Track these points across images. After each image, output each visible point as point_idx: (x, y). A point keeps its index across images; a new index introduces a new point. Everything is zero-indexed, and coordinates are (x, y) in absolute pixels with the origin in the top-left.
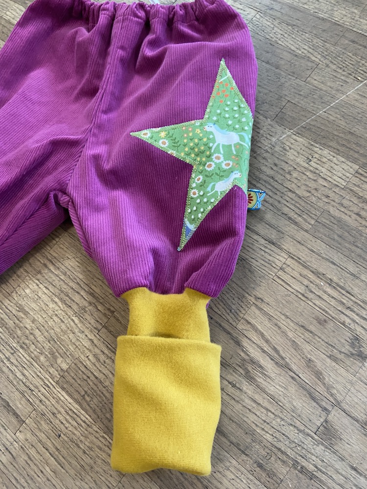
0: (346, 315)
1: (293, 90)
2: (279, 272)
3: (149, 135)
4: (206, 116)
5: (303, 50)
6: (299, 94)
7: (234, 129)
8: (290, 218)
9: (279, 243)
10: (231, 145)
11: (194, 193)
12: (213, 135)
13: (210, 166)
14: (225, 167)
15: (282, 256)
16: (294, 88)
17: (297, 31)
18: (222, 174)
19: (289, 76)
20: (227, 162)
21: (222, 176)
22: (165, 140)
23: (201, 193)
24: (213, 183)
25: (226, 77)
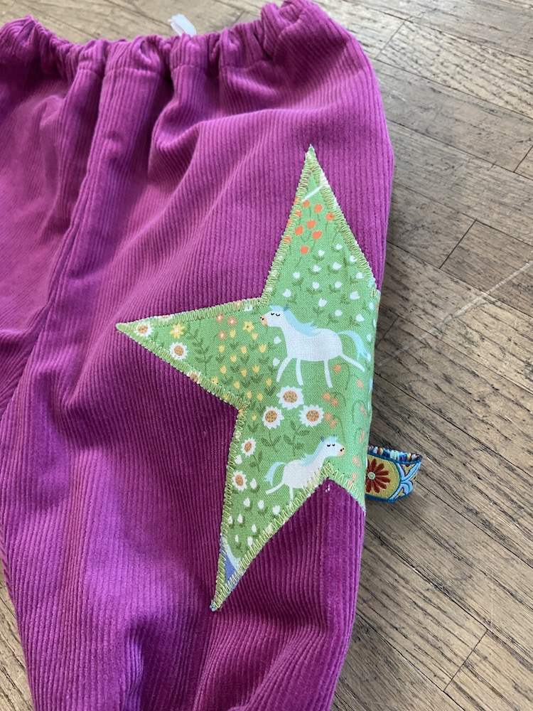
3: (150, 331)
4: (269, 289)
5: (507, 97)
7: (332, 319)
8: (487, 524)
9: (459, 592)
10: (321, 364)
11: (238, 479)
12: (282, 336)
13: (272, 417)
14: (306, 422)
15: (468, 630)
16: (489, 190)
18: (299, 439)
19: (477, 162)
20: (312, 408)
21: (299, 446)
22: (181, 344)
23: (254, 485)
24: (278, 464)
25: (317, 190)
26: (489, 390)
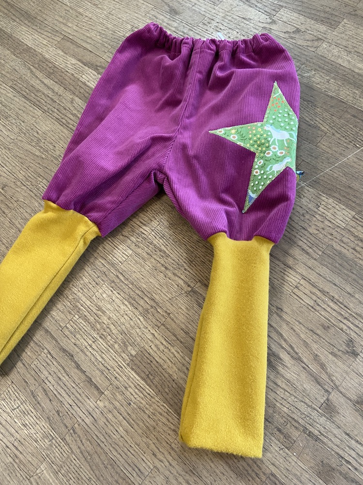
0: (344, 323)
1: (307, 152)
2: (295, 290)
5: (315, 121)
6: (311, 156)
8: (303, 249)
9: (295, 268)
15: (297, 278)
16: (308, 151)
17: (311, 106)
19: (304, 141)
24: (271, 165)
26: (305, 212)
